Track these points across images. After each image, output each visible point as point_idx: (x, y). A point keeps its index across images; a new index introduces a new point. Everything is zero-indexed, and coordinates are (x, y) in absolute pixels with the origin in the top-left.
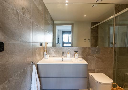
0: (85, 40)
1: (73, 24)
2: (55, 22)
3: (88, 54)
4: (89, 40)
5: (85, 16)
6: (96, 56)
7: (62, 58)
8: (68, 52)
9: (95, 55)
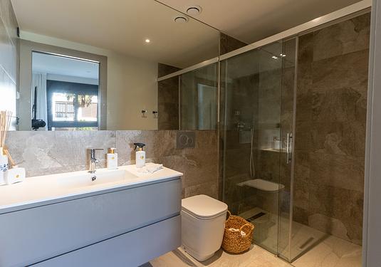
0: (143, 112)
1: (106, 57)
2: (25, 35)
3: (169, 150)
4: (154, 112)
5: (148, 41)
6: (186, 155)
7: (91, 172)
8: (112, 149)
9: (184, 152)
